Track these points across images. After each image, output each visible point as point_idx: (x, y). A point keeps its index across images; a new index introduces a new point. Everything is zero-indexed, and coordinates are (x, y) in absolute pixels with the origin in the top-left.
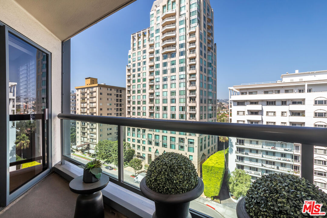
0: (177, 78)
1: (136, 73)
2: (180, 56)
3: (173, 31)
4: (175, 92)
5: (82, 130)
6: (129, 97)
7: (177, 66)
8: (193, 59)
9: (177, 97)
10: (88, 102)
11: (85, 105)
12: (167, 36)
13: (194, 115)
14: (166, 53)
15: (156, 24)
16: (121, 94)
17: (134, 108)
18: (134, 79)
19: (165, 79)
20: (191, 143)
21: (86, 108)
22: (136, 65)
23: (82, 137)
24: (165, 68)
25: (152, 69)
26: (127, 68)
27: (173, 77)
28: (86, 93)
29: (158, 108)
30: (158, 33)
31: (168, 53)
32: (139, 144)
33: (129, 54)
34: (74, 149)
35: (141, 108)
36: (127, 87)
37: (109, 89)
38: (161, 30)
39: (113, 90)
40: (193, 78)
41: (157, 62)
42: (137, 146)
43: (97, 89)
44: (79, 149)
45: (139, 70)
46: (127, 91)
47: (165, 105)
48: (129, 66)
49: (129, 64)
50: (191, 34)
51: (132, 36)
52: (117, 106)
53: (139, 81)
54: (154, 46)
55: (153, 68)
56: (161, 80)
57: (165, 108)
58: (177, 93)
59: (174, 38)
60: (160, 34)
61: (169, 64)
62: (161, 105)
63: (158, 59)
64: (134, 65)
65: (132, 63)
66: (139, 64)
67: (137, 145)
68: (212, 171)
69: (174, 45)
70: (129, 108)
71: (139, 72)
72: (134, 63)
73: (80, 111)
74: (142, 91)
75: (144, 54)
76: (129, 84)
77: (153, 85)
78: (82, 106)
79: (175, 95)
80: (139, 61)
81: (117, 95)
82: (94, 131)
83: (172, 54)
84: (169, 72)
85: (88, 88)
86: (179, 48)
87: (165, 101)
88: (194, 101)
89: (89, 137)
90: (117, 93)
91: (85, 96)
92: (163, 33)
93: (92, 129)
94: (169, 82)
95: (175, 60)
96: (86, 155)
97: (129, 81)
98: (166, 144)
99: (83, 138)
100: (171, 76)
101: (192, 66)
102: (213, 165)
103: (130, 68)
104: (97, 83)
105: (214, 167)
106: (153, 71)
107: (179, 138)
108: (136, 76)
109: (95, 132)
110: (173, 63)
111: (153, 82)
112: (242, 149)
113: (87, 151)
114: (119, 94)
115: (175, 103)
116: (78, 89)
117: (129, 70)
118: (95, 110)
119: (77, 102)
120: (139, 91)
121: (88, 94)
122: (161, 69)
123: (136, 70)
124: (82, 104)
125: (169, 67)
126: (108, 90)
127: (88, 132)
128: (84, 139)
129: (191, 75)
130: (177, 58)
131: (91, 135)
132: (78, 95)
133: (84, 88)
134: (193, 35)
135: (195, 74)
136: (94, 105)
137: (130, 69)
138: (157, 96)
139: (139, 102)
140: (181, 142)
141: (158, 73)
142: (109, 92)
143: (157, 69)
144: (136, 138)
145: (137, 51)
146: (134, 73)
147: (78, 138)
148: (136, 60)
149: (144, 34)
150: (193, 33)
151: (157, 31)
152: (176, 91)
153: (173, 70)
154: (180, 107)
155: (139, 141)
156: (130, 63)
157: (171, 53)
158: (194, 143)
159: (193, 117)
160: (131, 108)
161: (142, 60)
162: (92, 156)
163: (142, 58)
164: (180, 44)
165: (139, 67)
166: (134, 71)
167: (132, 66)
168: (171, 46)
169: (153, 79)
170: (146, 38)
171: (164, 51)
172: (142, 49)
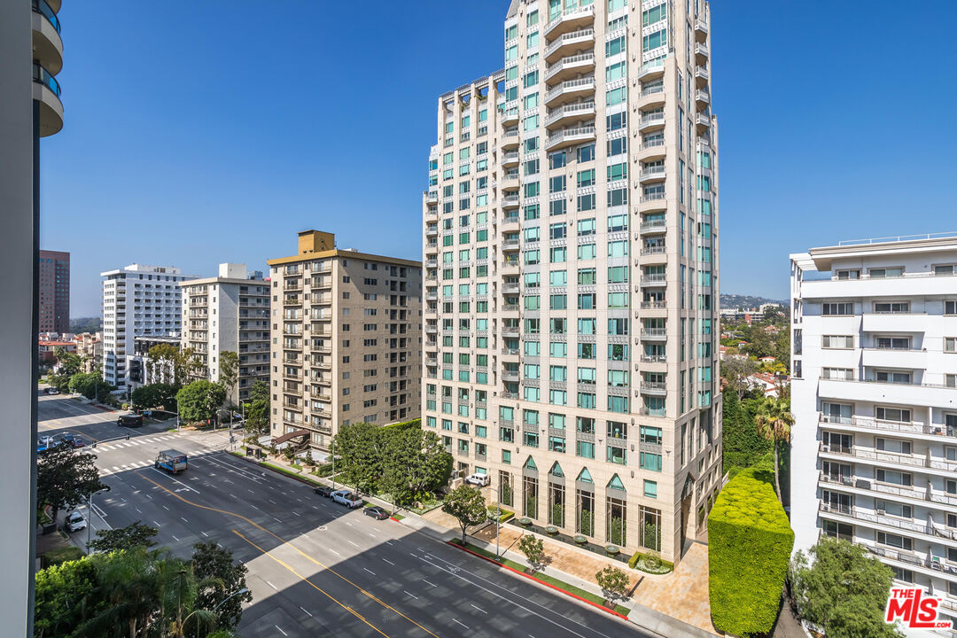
0: (601, 226)
1: (456, 215)
2: (608, 155)
3: (583, 76)
4: (594, 273)
5: (288, 391)
6: (432, 289)
7: (601, 189)
8: (652, 164)
9: (601, 288)
10: (307, 304)
11: (298, 313)
12: (564, 92)
13: (659, 347)
14: (562, 149)
15: (525, 58)
16: (403, 280)
17: (448, 323)
18: (448, 233)
19: (558, 232)
20: (650, 439)
21: (301, 322)
22: (456, 190)
23: (288, 410)
24: (558, 196)
25: (513, 199)
26: (426, 200)
27: (584, 223)
28: (301, 277)
29: (534, 324)
30: (533, 84)
31: (567, 147)
32: (464, 437)
33: (431, 159)
34: (263, 447)
35: (473, 324)
36: (425, 259)
37: (370, 266)
38: (544, 75)
39: (381, 268)
40: (655, 224)
41: (532, 179)
42: (457, 441)
43: (334, 266)
44: (278, 447)
45: (465, 204)
46: (425, 273)
47: (558, 314)
48: (433, 193)
49: (431, 189)
50: (648, 82)
51: (440, 100)
52: (392, 317)
53: (464, 238)
54: (521, 126)
55: (514, 196)
56: (544, 234)
57: (559, 325)
58: (602, 277)
59: (588, 97)
60: (540, 87)
61: (571, 183)
62: (546, 315)
63: (533, 167)
64: (448, 191)
65: (442, 184)
66: (466, 187)
67: (460, 440)
68: (747, 545)
69: (588, 121)
70: (433, 322)
71: (465, 212)
72: (448, 183)
73: (282, 332)
74: (473, 271)
75: (483, 156)
76: (433, 250)
77: (518, 251)
78: (289, 317)
79: (594, 283)
80: (465, 179)
81: (393, 283)
82: (326, 392)
83: (584, 151)
84: (572, 207)
85: (306, 262)
86: (606, 128)
87: (558, 301)
88: (657, 302)
89: (307, 412)
90: (394, 279)
91: (297, 288)
92: (551, 85)
93: (319, 387)
94: (571, 240)
95: (593, 170)
96: (300, 468)
97: (432, 240)
98: (561, 441)
99: (289, 413)
100: (579, 221)
101: (652, 187)
102: (748, 522)
103: (435, 200)
104: (333, 246)
105: (754, 530)
106: (517, 208)
107: (609, 422)
108: (456, 223)
109: (329, 399)
110: (586, 180)
111: (516, 243)
112: (842, 466)
113: (304, 455)
114: (398, 279)
115: (594, 308)
116: (275, 266)
117: (432, 207)
118: (326, 327)
119: (274, 305)
120: (464, 272)
121: (307, 282)
122: (544, 199)
123: (456, 206)
124: (289, 311)
125: (572, 192)
126: (366, 268)
127: (307, 396)
128: (292, 417)
129: (646, 215)
130: (601, 162)
131: (316, 405)
132: (276, 284)
133: (296, 263)
134: (652, 86)
135: (662, 213)
136: (325, 313)
137: (436, 204)
138: (532, 285)
139: (464, 306)
140: (614, 436)
141: (533, 212)
142: (370, 274)
143: (532, 201)
144: (455, 419)
145: (456, 147)
146: (448, 216)
147: (275, 413)
148: (456, 174)
149: (480, 95)
150: (653, 80)
151: (531, 78)
152: (597, 271)
153: (586, 203)
154: (609, 319)
155: (464, 428)
156: (436, 184)
157: (580, 147)
158: (663, 441)
159: (654, 354)
160: (440, 324)
161: (474, 176)
162: (321, 471)
163: (473, 168)
164: (608, 118)
165: (465, 196)
166: (448, 208)
167: (441, 193)
168: (580, 123)
169: (517, 233)
170: (489, 105)
171: (556, 141)
172: (474, 140)
